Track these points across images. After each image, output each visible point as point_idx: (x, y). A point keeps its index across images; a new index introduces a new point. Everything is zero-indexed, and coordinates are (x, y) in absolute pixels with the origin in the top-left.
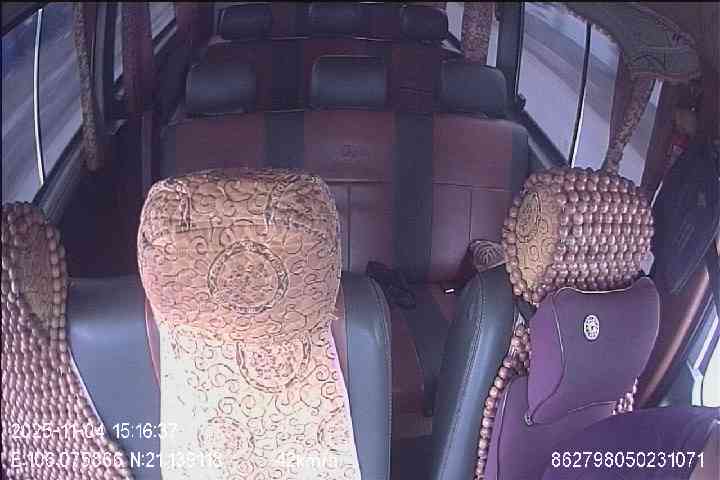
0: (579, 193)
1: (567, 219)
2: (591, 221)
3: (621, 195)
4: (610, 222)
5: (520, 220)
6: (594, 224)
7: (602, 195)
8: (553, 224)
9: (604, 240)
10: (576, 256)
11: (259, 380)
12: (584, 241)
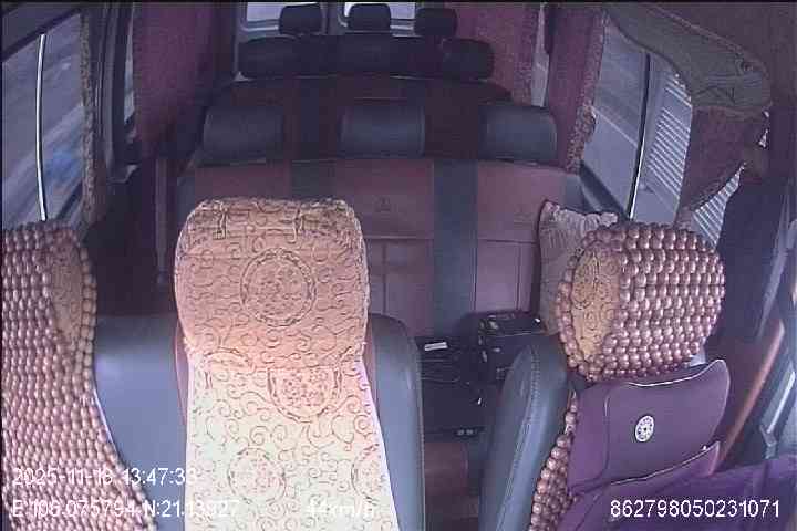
0: (643, 251)
1: (629, 281)
2: (655, 283)
3: (689, 251)
4: (677, 282)
5: (575, 284)
6: (659, 286)
7: (668, 253)
8: (612, 287)
9: (669, 302)
10: (638, 322)
11: (290, 409)
12: (648, 304)
